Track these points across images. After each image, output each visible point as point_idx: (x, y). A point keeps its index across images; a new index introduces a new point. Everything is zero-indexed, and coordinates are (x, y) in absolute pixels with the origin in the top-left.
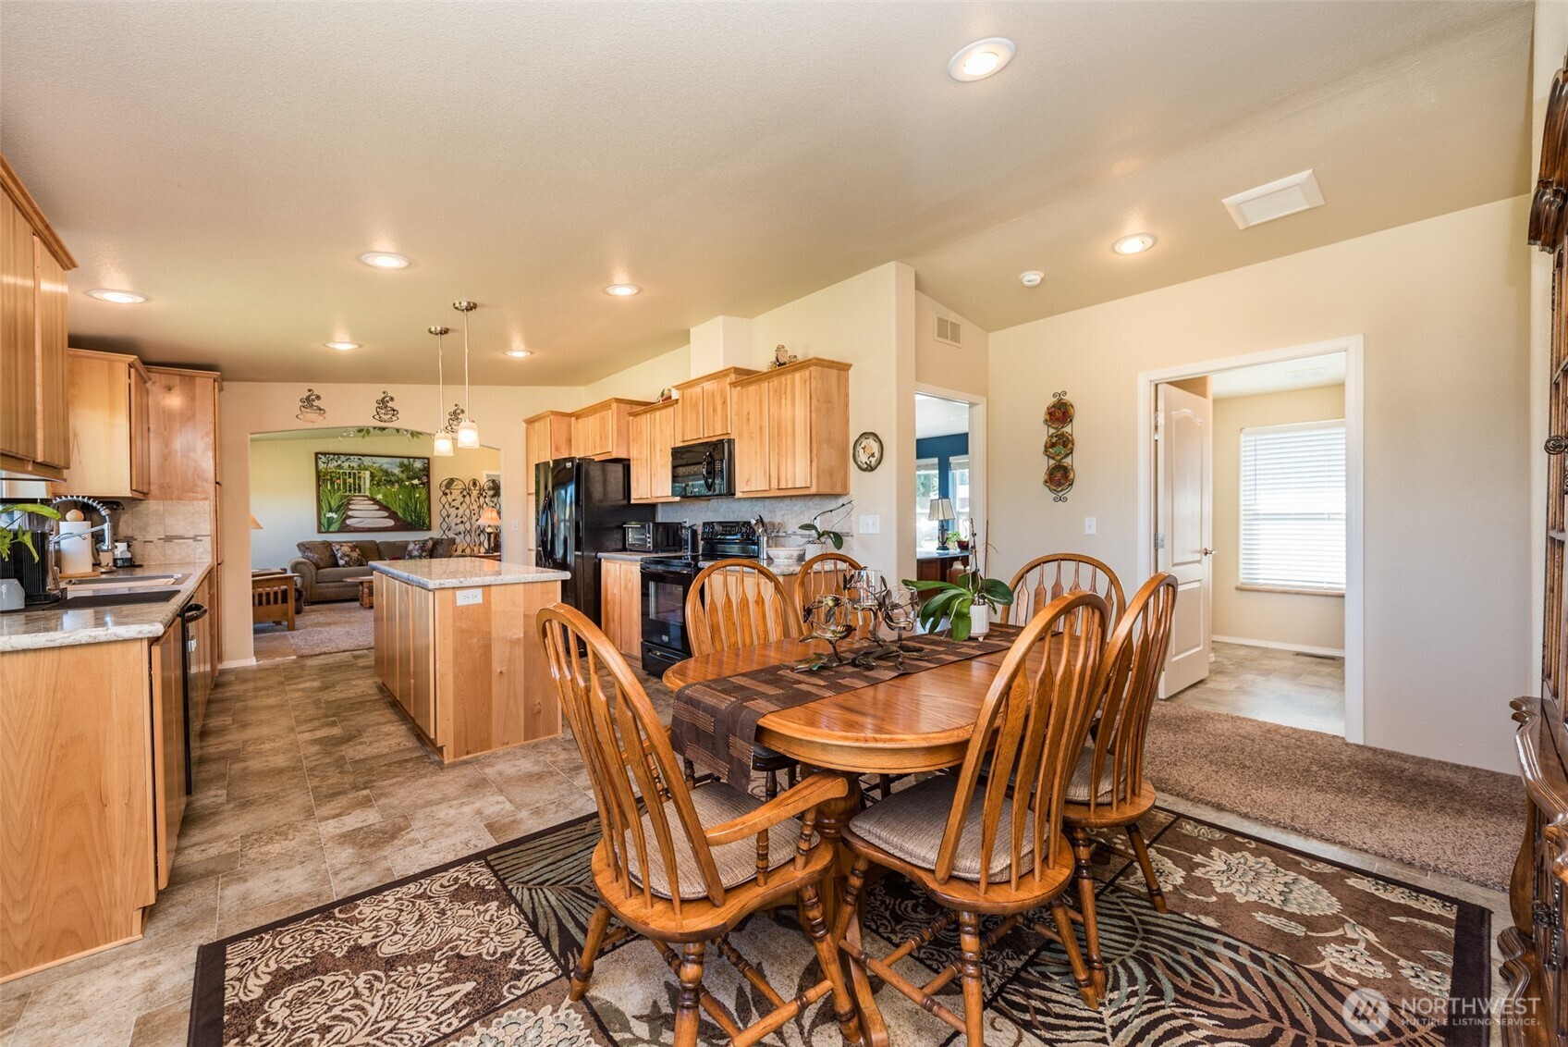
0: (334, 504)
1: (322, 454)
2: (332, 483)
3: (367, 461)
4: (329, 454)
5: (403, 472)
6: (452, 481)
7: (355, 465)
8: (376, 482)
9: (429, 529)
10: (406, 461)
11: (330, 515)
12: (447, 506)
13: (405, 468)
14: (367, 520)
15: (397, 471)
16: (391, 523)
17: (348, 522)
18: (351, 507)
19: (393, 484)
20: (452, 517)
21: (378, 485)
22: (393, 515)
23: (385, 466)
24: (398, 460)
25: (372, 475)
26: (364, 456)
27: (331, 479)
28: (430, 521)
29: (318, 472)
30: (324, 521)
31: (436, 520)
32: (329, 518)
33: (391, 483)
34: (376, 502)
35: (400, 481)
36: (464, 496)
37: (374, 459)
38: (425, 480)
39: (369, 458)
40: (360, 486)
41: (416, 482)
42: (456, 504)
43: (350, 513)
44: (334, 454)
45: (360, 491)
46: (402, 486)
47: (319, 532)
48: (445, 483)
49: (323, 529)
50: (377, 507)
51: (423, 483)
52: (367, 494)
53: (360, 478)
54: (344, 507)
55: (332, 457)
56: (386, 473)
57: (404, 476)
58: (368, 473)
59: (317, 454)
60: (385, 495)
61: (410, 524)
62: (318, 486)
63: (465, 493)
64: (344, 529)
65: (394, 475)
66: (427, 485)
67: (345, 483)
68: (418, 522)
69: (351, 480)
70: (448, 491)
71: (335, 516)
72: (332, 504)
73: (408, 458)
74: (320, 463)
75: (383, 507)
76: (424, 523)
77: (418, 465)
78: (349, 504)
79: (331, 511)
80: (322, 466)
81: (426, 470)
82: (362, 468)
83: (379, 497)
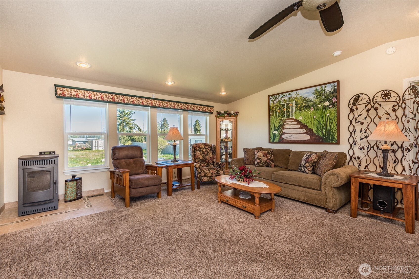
0: (277, 125)
1: (272, 95)
2: (276, 113)
3: (293, 94)
4: (275, 95)
5: (317, 97)
6: (358, 97)
7: (287, 98)
8: (299, 109)
9: (338, 143)
10: (319, 88)
11: (275, 132)
12: (354, 122)
13: (318, 94)
14: (293, 136)
15: (312, 97)
16: (307, 137)
17: (283, 136)
18: (285, 127)
19: (310, 108)
20: (358, 131)
21: (300, 110)
22: (309, 131)
23: (305, 96)
24: (313, 89)
25: (297, 104)
26: (292, 91)
27: (276, 110)
28: (338, 136)
29: (269, 107)
30: (272, 136)
31: (344, 134)
32: (274, 134)
33: (308, 107)
34: (299, 122)
35: (315, 105)
36: (368, 110)
37: (298, 92)
38: (334, 100)
39: (295, 92)
40: (289, 112)
41: (327, 103)
42: (361, 119)
43: (284, 131)
44: (277, 94)
45: (289, 116)
46: (316, 109)
47: (270, 142)
48: (352, 101)
49: (271, 141)
50: (299, 126)
51: (333, 104)
52: (294, 117)
53: (289, 107)
54: (281, 127)
55: (276, 96)
56: (305, 100)
57: (317, 101)
58: (294, 103)
59: (269, 96)
60: (304, 117)
61: (321, 138)
62: (270, 115)
63: (369, 107)
64: (282, 141)
65: (310, 101)
66: (336, 105)
67: (282, 112)
68: (328, 137)
69: (285, 109)
70: (354, 107)
71: (277, 133)
72: (276, 125)
73: (321, 85)
74: (270, 101)
75: (304, 126)
76: (333, 137)
77: (329, 88)
78: (284, 125)
79: (275, 130)
80: (271, 103)
81: (336, 92)
82: (291, 99)
83: (301, 119)
